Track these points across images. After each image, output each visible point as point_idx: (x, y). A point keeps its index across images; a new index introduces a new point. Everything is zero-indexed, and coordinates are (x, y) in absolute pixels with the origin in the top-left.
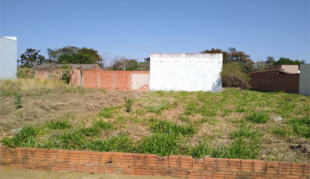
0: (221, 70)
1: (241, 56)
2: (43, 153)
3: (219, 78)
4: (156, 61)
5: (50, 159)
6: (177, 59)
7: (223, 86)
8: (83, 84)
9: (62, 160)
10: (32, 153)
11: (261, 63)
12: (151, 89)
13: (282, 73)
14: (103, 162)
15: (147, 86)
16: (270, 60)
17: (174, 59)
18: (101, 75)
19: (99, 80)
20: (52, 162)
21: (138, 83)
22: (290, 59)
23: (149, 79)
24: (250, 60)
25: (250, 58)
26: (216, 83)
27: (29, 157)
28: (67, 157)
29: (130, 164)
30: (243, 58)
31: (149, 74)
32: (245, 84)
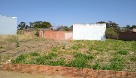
0: (105, 31)
2: (29, 66)
4: (76, 27)
6: (85, 26)
7: (106, 38)
8: (44, 37)
9: (36, 69)
10: (24, 66)
11: (124, 28)
13: (133, 32)
14: (54, 70)
15: (72, 38)
16: (128, 27)
17: (84, 26)
18: (52, 33)
20: (32, 70)
21: (68, 37)
25: (118, 26)
26: (103, 37)
27: (22, 68)
29: (65, 72)
30: (115, 25)
31: (73, 32)
32: (116, 37)
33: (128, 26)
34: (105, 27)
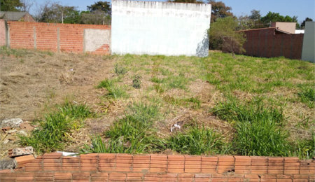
1: (220, 8)
2: (128, 161)
3: (206, 37)
4: (121, 12)
5: (139, 170)
6: (150, 9)
7: (210, 49)
8: (9, 42)
9: (158, 170)
10: (108, 161)
11: (244, 18)
12: (113, 51)
13: (279, 33)
14: (220, 171)
15: (108, 46)
16: (255, 15)
17: (145, 10)
18: (38, 29)
19: (34, 36)
20: (141, 175)
21: (94, 42)
22: (280, 15)
23: (110, 37)
24: (232, 14)
25: (231, 11)
26: (202, 45)
27: (102, 169)
28: (165, 166)
30: (223, 10)
31: (110, 28)
32: (239, 46)
33: (256, 12)
34: (207, 17)
